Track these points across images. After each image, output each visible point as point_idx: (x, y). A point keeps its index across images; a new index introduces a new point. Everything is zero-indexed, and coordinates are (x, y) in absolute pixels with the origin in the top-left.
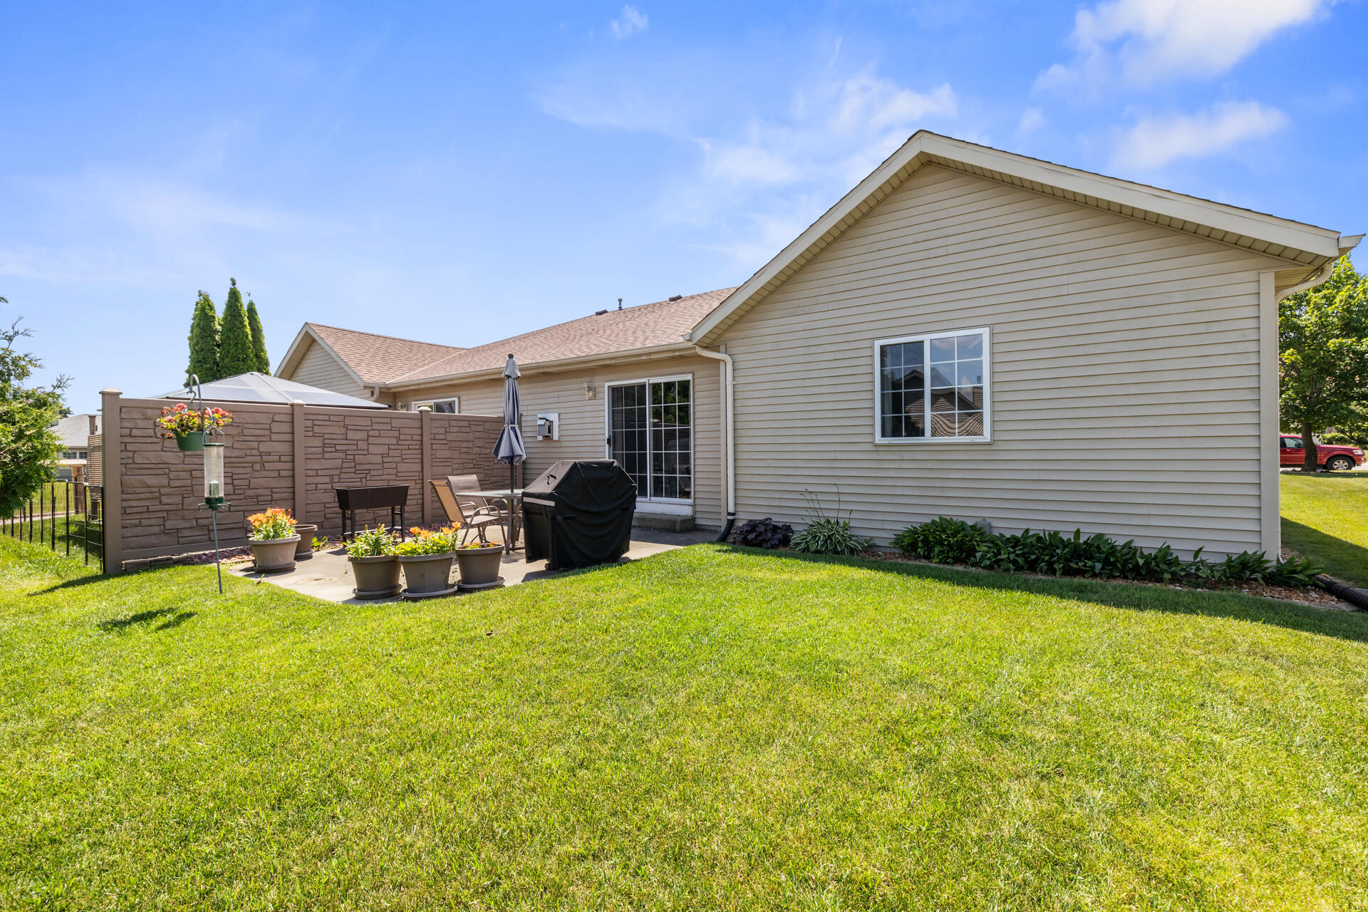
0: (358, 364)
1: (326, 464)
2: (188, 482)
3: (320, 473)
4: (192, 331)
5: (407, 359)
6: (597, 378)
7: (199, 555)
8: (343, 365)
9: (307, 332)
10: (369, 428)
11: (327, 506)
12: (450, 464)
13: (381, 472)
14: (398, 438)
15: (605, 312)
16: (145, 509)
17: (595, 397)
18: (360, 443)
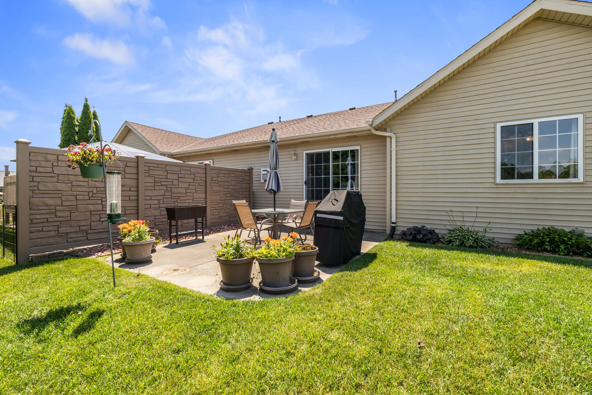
0: (156, 143)
1: (156, 193)
2: (74, 203)
3: (153, 198)
4: (62, 125)
5: (179, 142)
6: (298, 149)
7: (81, 249)
8: (147, 143)
9: (126, 126)
10: (179, 173)
11: (156, 217)
12: (219, 194)
13: (185, 198)
14: (194, 179)
15: (272, 123)
16: (45, 220)
17: (297, 159)
18: (174, 181)
